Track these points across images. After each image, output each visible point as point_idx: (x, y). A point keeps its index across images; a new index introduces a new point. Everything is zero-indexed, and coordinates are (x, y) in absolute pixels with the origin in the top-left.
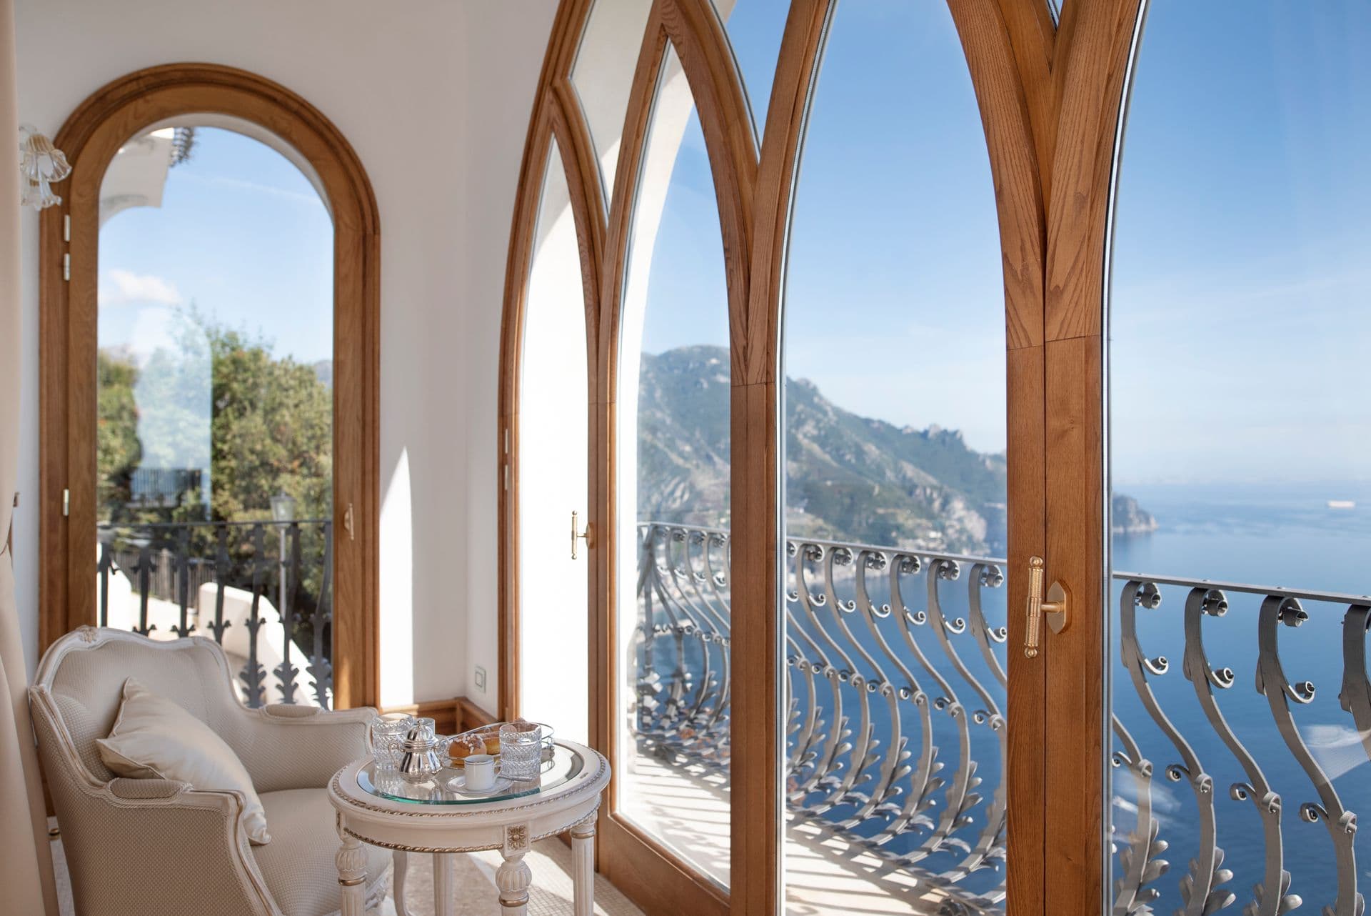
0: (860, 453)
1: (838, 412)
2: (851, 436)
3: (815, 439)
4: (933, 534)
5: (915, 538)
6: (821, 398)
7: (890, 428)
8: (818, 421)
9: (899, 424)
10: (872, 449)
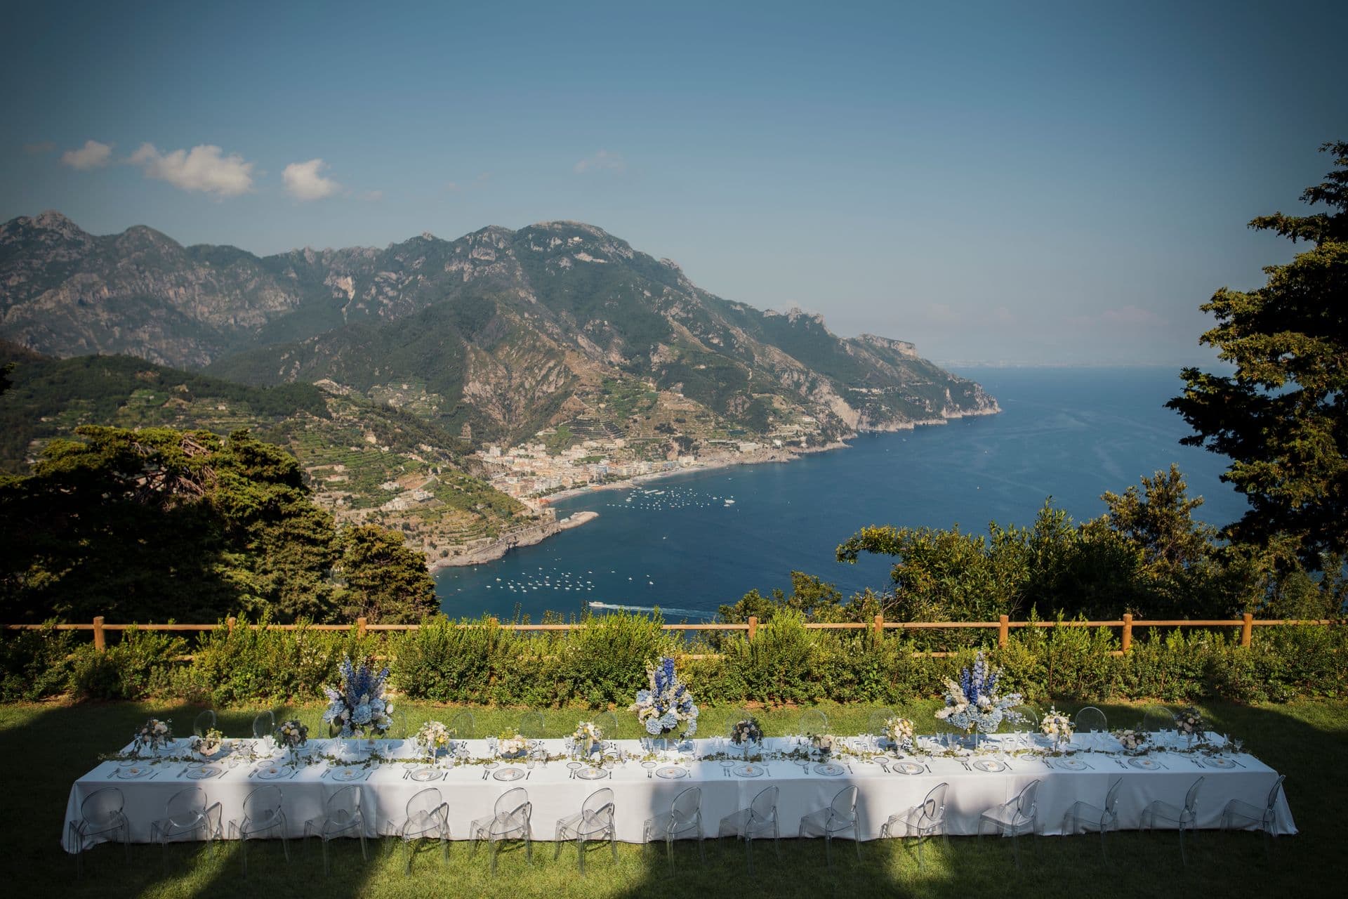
0: (727, 337)
1: (701, 294)
2: (719, 319)
3: (683, 321)
4: (807, 419)
5: (792, 423)
6: (684, 280)
7: (752, 311)
8: (686, 303)
9: (760, 308)
10: (737, 331)
